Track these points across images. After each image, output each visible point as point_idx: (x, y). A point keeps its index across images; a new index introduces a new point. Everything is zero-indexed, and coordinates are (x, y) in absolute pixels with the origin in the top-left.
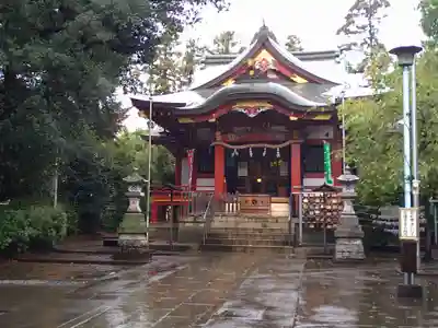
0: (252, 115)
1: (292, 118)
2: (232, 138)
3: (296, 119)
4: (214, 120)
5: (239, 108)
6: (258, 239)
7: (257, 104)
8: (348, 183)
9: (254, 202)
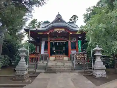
0: (59, 32)
2: (53, 39)
3: (71, 34)
4: (48, 34)
7: (61, 29)
9: (59, 57)
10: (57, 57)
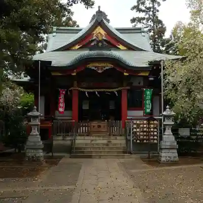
0: (100, 71)
1: (125, 74)
3: (128, 74)
4: (75, 74)
5: (91, 66)
6: (107, 150)
7: (103, 65)
8: (168, 117)
9: (99, 126)
10: (94, 126)
